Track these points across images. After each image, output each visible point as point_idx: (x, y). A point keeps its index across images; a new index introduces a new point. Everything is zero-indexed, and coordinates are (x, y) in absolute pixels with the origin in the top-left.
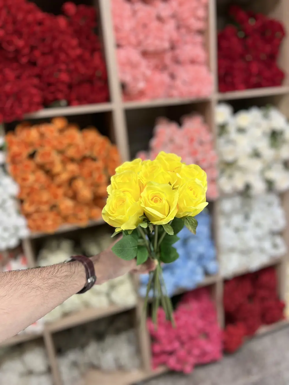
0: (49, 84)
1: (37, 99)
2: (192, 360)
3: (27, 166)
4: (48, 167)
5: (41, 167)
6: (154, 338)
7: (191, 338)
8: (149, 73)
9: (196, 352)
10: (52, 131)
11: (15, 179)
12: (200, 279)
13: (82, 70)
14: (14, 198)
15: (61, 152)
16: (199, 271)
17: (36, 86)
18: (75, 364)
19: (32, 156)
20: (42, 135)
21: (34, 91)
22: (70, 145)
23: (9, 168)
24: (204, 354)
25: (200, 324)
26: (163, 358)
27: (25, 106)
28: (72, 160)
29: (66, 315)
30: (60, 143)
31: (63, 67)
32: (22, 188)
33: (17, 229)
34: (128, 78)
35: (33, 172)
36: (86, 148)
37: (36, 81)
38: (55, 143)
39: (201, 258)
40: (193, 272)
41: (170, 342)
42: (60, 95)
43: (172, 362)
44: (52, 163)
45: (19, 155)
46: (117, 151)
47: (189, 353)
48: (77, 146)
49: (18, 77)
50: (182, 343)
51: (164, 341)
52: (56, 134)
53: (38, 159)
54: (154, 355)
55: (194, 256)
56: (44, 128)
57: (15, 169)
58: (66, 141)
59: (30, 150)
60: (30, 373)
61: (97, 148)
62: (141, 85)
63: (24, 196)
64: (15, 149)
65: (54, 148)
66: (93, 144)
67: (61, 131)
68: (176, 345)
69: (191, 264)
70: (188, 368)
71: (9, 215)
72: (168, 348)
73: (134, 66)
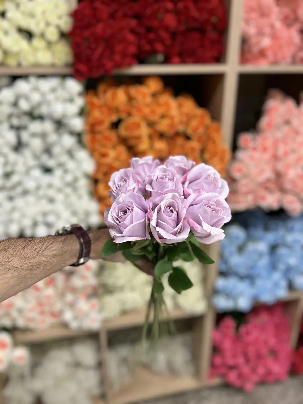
0: (149, 30)
1: (133, 49)
2: (255, 378)
3: (107, 139)
4: (132, 142)
5: (124, 141)
6: (216, 349)
7: (259, 356)
8: (278, 25)
9: (261, 370)
10: (144, 96)
11: (92, 153)
12: (282, 293)
13: (194, 13)
14: (87, 176)
15: (151, 124)
16: (283, 283)
17: (133, 31)
18: (124, 361)
19: (115, 125)
20: (130, 99)
21: (131, 37)
22: (163, 117)
23: (86, 138)
24: (269, 373)
25: (272, 341)
26: (223, 370)
27: (117, 58)
28: (162, 136)
29: (124, 312)
30: (153, 112)
31: (170, 6)
32: (99, 165)
33: (87, 214)
34: (252, 31)
35: (114, 147)
36: (181, 122)
37: (133, 23)
38: (146, 111)
39: (289, 270)
40: (276, 285)
41: (234, 356)
42: (159, 47)
43: (233, 376)
44: (139, 138)
45: (100, 122)
46: (218, 130)
47: (254, 370)
48: (172, 118)
49: (112, 16)
50: (247, 360)
51: (228, 354)
52: (149, 100)
53: (123, 131)
54: (213, 366)
55: (282, 267)
56: (134, 90)
57: (93, 140)
58: (160, 111)
59: (114, 118)
60: (77, 365)
61: (194, 123)
62: (266, 42)
63: (100, 176)
64: (97, 114)
65: (145, 118)
66: (190, 117)
67: (154, 95)
68: (241, 360)
69: (277, 276)
70: (249, 386)
71: (80, 197)
72: (231, 362)
73: (263, 13)
